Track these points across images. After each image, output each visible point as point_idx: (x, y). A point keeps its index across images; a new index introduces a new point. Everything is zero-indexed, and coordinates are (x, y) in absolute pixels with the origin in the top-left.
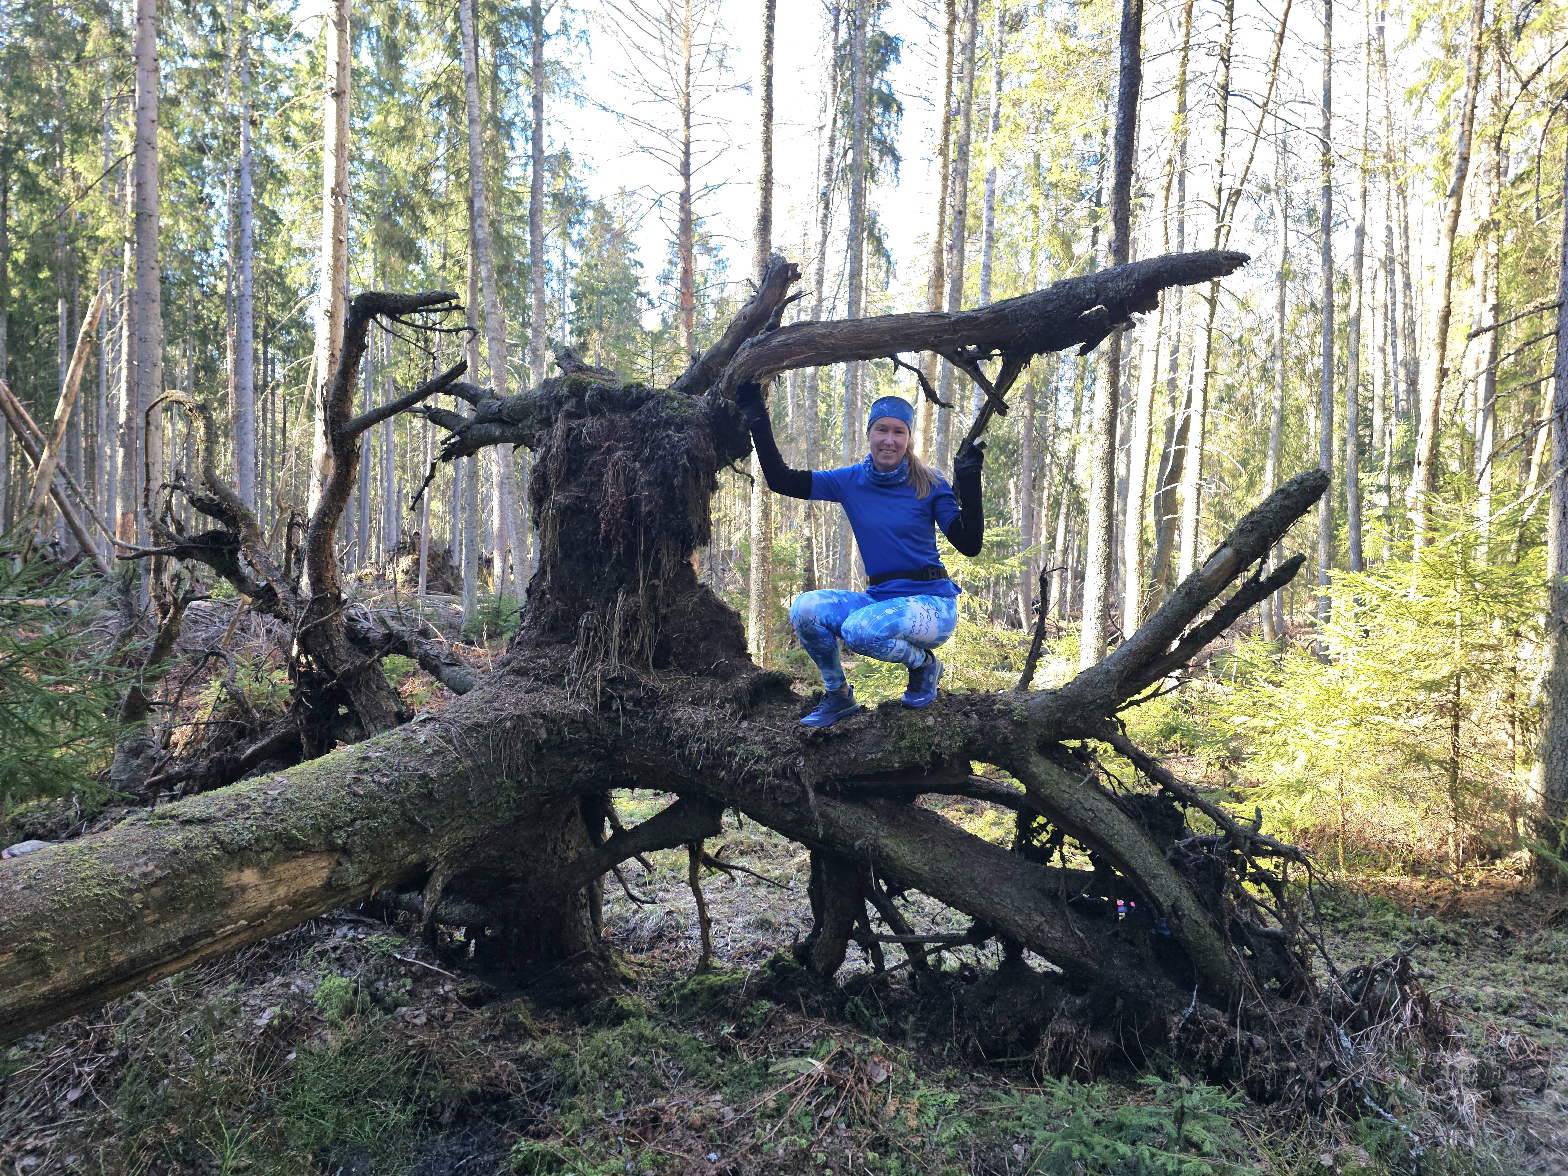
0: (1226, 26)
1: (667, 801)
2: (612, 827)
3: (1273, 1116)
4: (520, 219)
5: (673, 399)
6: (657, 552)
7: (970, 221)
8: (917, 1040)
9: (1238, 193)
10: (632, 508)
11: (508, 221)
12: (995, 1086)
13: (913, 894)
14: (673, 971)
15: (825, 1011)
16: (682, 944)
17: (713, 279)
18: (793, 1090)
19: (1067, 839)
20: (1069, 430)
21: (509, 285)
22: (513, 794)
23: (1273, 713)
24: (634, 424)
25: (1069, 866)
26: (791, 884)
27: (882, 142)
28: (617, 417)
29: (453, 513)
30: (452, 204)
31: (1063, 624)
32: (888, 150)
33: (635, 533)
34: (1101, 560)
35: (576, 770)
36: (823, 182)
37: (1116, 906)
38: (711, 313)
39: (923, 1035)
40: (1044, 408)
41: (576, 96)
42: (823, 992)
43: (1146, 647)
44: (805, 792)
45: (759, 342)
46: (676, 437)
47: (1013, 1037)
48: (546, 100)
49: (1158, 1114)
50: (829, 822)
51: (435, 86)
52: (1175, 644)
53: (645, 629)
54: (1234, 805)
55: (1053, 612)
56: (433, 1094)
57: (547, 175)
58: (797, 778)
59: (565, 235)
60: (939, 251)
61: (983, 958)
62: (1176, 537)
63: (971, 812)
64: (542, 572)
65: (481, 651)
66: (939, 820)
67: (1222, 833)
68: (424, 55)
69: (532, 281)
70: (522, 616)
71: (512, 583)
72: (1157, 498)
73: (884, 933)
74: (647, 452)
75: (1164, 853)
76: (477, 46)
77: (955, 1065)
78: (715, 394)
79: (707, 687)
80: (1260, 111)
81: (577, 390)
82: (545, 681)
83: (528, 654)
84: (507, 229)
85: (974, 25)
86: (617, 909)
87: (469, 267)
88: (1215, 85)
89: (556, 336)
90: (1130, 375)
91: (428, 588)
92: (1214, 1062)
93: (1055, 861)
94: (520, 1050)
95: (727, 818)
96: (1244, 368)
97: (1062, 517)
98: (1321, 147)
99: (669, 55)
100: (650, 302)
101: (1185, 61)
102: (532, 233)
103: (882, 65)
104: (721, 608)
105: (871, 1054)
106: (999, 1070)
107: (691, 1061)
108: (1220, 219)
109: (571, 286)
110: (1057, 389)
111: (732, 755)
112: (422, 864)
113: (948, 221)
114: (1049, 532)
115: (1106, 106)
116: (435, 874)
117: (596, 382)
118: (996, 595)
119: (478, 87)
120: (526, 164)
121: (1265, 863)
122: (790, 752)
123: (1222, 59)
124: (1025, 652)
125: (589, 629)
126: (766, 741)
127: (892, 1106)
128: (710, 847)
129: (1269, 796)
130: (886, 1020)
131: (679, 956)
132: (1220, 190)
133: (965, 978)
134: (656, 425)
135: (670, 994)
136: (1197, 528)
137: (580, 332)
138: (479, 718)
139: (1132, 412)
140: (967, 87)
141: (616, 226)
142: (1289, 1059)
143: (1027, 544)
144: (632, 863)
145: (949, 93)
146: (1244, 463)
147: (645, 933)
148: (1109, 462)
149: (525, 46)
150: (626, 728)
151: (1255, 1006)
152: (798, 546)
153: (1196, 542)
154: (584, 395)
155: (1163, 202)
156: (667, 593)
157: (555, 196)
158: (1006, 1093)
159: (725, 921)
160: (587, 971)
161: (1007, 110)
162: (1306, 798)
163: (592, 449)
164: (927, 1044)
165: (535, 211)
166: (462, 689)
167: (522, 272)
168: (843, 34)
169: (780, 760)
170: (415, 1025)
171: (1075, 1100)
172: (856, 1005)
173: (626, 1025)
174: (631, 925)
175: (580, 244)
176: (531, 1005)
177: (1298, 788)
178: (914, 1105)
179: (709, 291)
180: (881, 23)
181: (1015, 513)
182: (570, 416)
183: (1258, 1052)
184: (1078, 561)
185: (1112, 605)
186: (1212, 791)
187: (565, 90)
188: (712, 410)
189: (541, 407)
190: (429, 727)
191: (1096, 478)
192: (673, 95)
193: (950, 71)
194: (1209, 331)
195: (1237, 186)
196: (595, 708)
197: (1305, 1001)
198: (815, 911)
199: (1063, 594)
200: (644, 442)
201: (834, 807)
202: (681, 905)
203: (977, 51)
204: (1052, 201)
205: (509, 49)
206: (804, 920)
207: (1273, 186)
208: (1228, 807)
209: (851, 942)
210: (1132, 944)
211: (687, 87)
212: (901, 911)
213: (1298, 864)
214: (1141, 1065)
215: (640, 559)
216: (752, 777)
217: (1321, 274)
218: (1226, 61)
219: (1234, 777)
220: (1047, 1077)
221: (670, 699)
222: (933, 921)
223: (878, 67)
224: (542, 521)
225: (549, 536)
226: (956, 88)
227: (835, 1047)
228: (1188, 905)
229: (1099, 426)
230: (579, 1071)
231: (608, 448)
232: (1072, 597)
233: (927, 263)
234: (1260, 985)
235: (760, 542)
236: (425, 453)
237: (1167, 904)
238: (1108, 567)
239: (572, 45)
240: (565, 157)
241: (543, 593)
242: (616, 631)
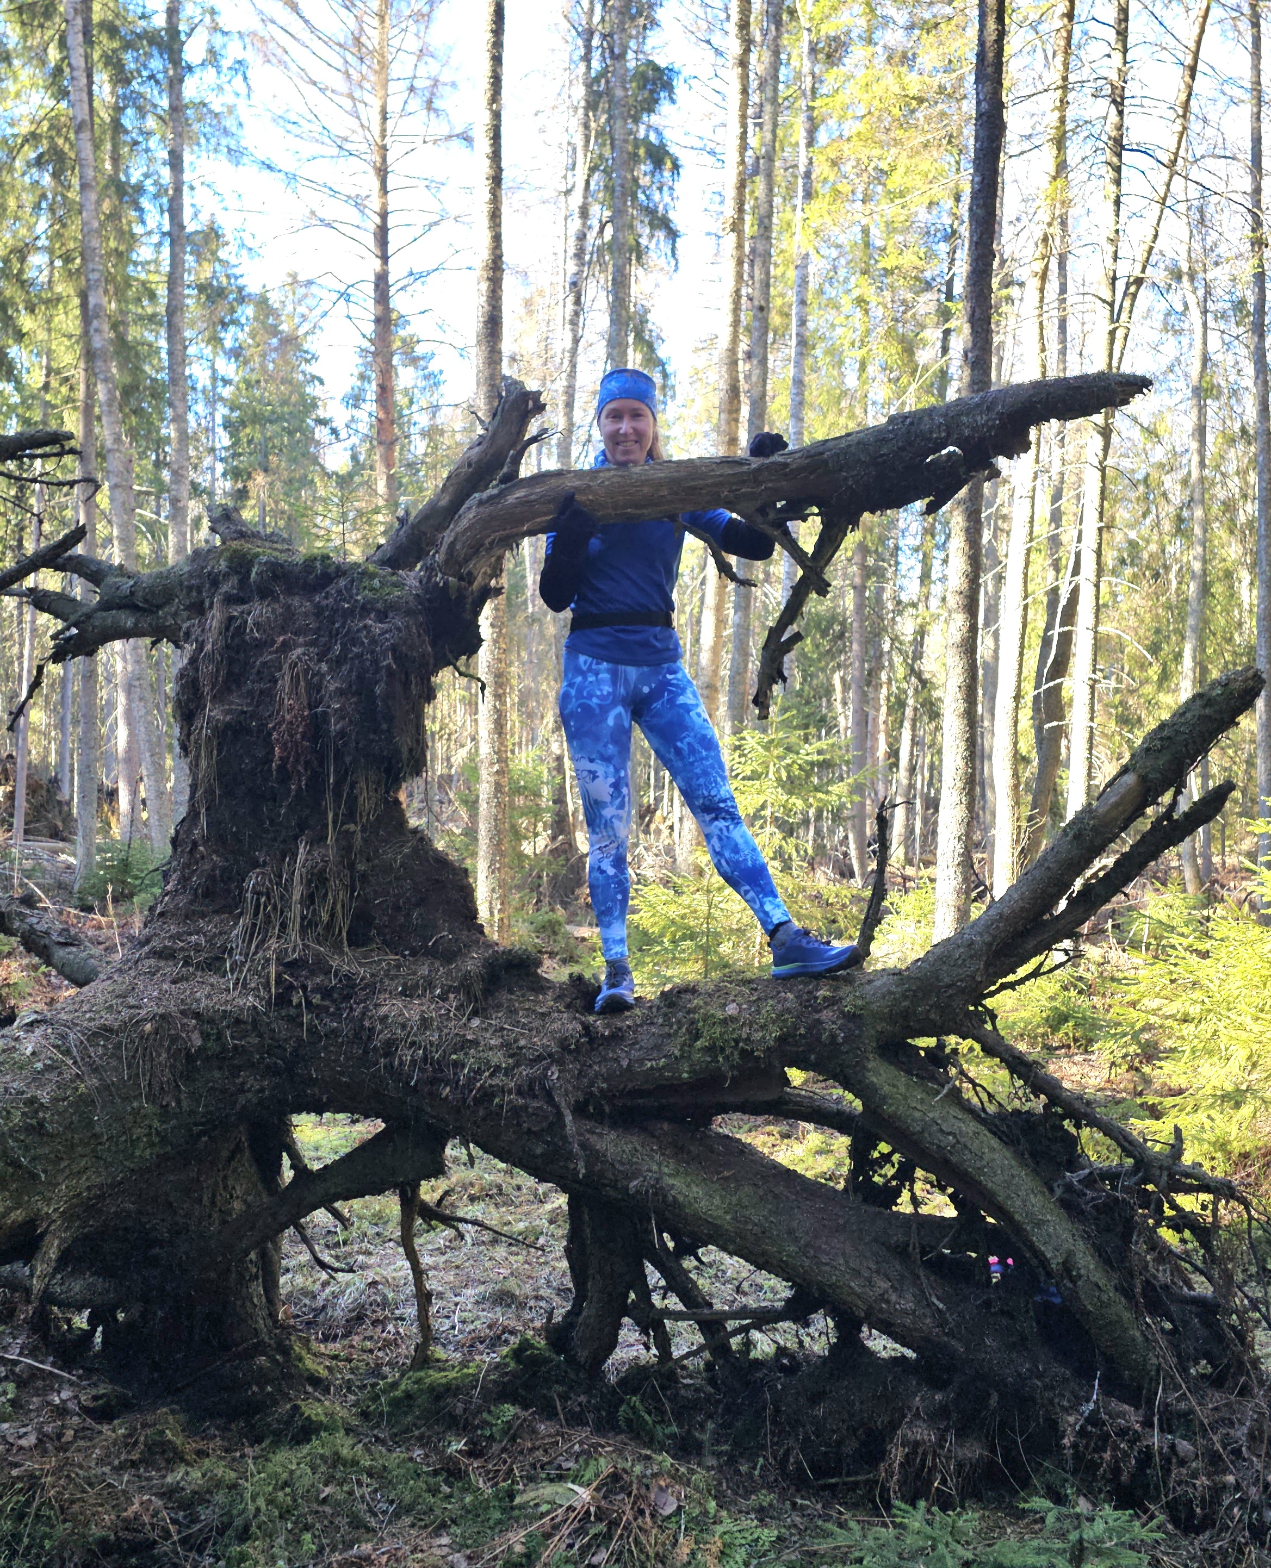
0: (1117, 57)
1: (370, 1128)
2: (292, 1167)
3: (1205, 1550)
4: (152, 318)
5: (372, 576)
6: (353, 786)
7: (775, 319)
8: (718, 1455)
9: (1139, 282)
10: (317, 726)
11: (135, 323)
12: (827, 1518)
13: (710, 1253)
14: (379, 1366)
15: (590, 1417)
16: (390, 1327)
17: (423, 400)
18: (547, 1528)
19: (919, 1173)
20: (914, 605)
21: (137, 412)
22: (156, 1124)
23: (1198, 995)
24: (319, 611)
25: (924, 1210)
26: (541, 1241)
27: (651, 212)
28: (296, 601)
29: (61, 725)
30: (59, 299)
31: (910, 871)
32: (662, 223)
33: (322, 760)
34: (960, 785)
35: (242, 1090)
36: (572, 267)
37: (988, 1265)
38: (419, 447)
39: (725, 1448)
40: (879, 573)
41: (230, 150)
42: (587, 1392)
43: (1022, 909)
44: (560, 1115)
45: (491, 498)
46: (377, 628)
47: (850, 1447)
48: (187, 157)
49: (1048, 1550)
50: (593, 1156)
51: (33, 138)
52: (1063, 904)
53: (337, 893)
54: (1148, 1122)
55: (897, 853)
56: (47, 1544)
57: (189, 259)
58: (549, 1096)
59: (215, 340)
60: (733, 363)
61: (807, 1340)
62: (1063, 750)
63: (789, 1137)
64: (193, 814)
65: (103, 920)
66: (745, 1151)
67: (1130, 1161)
68: (18, 95)
69: (171, 405)
70: (166, 876)
71: (145, 824)
72: (1036, 699)
73: (671, 1307)
74: (338, 647)
75: (1052, 1191)
76: (90, 83)
77: (771, 1488)
78: (430, 569)
79: (424, 970)
80: (1166, 172)
81: (240, 564)
82: (198, 966)
83: (174, 929)
84: (134, 333)
85: (776, 53)
86: (299, 1280)
87: (82, 387)
88: (1104, 137)
89: (204, 480)
90: (996, 528)
91: (26, 832)
92: (1124, 1478)
93: (904, 1205)
94: (169, 1479)
95: (453, 1151)
96: (1152, 516)
97: (907, 724)
98: (1249, 218)
99: (357, 94)
100: (334, 431)
101: (1064, 103)
102: (170, 339)
103: (650, 105)
104: (441, 861)
105: (654, 1475)
106: (831, 1494)
107: (406, 1492)
108: (1115, 318)
109: (222, 411)
110: (897, 548)
111: (459, 1065)
112: (30, 1224)
113: (745, 318)
114: (890, 745)
115: (958, 163)
116: (48, 1238)
117: (265, 553)
118: (818, 832)
119: (93, 139)
120: (160, 244)
121: (1187, 1202)
122: (540, 1058)
123: (1114, 101)
124: (857, 911)
125: (259, 894)
126: (506, 1045)
127: (685, 1548)
128: (429, 1192)
129: (1196, 1109)
130: (675, 1429)
131: (387, 1344)
132: (1114, 279)
133: (783, 1368)
134: (350, 613)
135: (376, 1398)
136: (1091, 739)
137: (235, 473)
138: (108, 1019)
139: (1000, 578)
140: (769, 136)
141: (284, 327)
142: (1225, 1471)
143: (860, 762)
144: (321, 1216)
145: (744, 147)
146: (1154, 649)
147: (339, 1313)
148: (969, 646)
149: (157, 82)
150: (312, 1030)
151: (1178, 1400)
152: (544, 769)
153: (1090, 760)
154: (249, 572)
155: (1037, 295)
156: (365, 841)
157: (202, 288)
158: (841, 1525)
159: (449, 1294)
160: (261, 1368)
161: (822, 169)
162: (1246, 1110)
163: (260, 646)
164: (732, 1460)
165: (174, 309)
166: (81, 977)
167: (156, 393)
168: (596, 65)
169: (525, 1071)
170: (21, 1448)
171: (936, 1533)
172: (633, 1408)
173: (315, 1442)
174: (320, 1302)
175: (236, 353)
176: (182, 1417)
177: (1235, 1098)
178: (716, 1544)
179: (416, 418)
180: (647, 48)
181: (841, 719)
182: (229, 600)
183: (1182, 1463)
184: (930, 784)
185: (977, 845)
186: (1118, 1102)
187: (213, 141)
188: (426, 591)
189: (190, 589)
190: (39, 1031)
191: (951, 674)
192: (364, 147)
193: (744, 117)
194: (1103, 470)
195: (1137, 273)
196: (269, 1003)
197: (1245, 1392)
198: (575, 1277)
199: (910, 831)
200: (333, 636)
201: (600, 1135)
202: (388, 1273)
203: (781, 87)
204: (887, 294)
205: (135, 85)
206: (561, 1291)
207: (1185, 268)
208: (1138, 1126)
209: (626, 1320)
210: (1012, 1317)
211: (383, 136)
212: (693, 1276)
213: (1233, 1203)
214: (1025, 1483)
215: (329, 796)
216: (487, 1095)
217: (1254, 390)
218: (1118, 101)
219: (1147, 1081)
220: (897, 1503)
221: (372, 988)
222: (738, 1290)
223: (643, 109)
224: (192, 748)
225: (203, 764)
226: (753, 141)
227: (605, 1466)
228: (1086, 1262)
229: (954, 601)
230: (251, 1508)
231: (284, 643)
232: (922, 835)
233: (717, 378)
234: (1184, 1371)
235: (492, 764)
236: (22, 644)
237: (1056, 1261)
238: (971, 794)
239: (224, 79)
240: (212, 235)
241: (195, 844)
242: (296, 896)
